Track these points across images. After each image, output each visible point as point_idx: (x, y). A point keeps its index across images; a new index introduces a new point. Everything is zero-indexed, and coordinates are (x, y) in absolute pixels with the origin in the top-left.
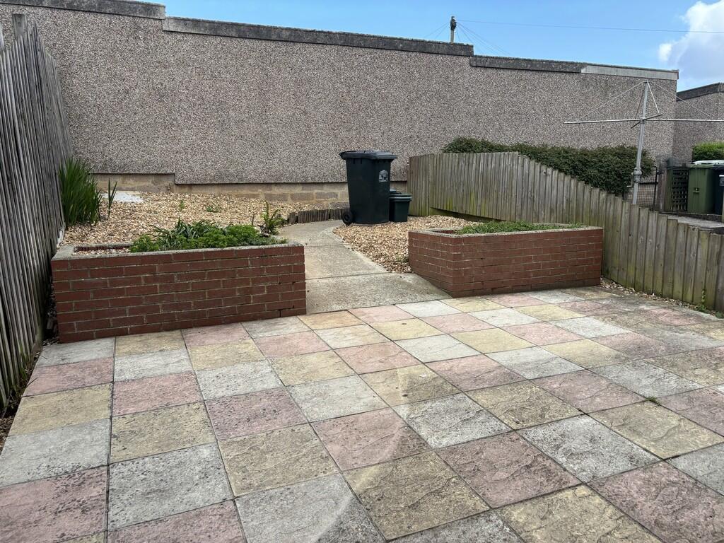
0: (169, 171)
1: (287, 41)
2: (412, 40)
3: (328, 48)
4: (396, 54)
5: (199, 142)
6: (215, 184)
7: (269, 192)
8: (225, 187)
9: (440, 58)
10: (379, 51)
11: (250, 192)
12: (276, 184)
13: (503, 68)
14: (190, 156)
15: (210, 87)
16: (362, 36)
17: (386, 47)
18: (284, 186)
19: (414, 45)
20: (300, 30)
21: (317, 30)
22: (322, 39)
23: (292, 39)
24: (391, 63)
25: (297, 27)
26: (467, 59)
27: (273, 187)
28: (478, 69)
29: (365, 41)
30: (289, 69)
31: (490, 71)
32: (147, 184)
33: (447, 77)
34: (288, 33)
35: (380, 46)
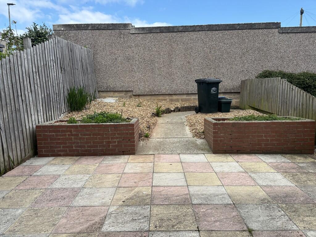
0: (130, 90)
1: (182, 32)
2: (245, 24)
3: (200, 32)
4: (235, 32)
5: (142, 77)
6: (148, 95)
7: (171, 98)
8: (153, 96)
9: (261, 31)
10: (226, 32)
11: (163, 98)
12: (174, 94)
13: (299, 33)
14: (139, 83)
15: (148, 54)
16: (218, 25)
17: (230, 29)
18: (178, 95)
19: (246, 26)
20: (188, 26)
21: (196, 25)
22: (198, 28)
23: (184, 30)
24: (233, 36)
25: (186, 25)
26: (277, 30)
27: (173, 96)
28: (284, 34)
29: (219, 27)
30: (182, 44)
31: (291, 35)
32: (122, 95)
33: (265, 40)
34: (182, 28)
35: (227, 29)
